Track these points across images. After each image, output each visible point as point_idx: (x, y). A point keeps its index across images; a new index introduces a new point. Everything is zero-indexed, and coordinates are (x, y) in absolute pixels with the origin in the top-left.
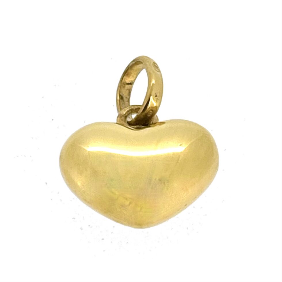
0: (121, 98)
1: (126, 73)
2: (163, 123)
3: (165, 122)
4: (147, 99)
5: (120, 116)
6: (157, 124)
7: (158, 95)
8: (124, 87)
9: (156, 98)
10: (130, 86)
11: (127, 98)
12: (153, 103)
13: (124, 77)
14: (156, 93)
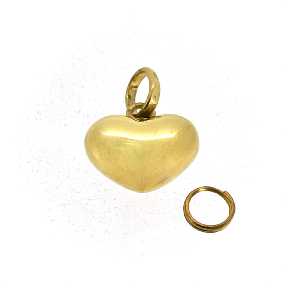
0: (129, 97)
1: (133, 79)
2: (159, 117)
3: (161, 116)
4: (149, 99)
5: (128, 111)
6: (155, 117)
7: (156, 96)
8: (131, 89)
9: (155, 98)
10: (136, 88)
11: (133, 97)
12: (152, 102)
13: (132, 82)
14: (155, 95)
